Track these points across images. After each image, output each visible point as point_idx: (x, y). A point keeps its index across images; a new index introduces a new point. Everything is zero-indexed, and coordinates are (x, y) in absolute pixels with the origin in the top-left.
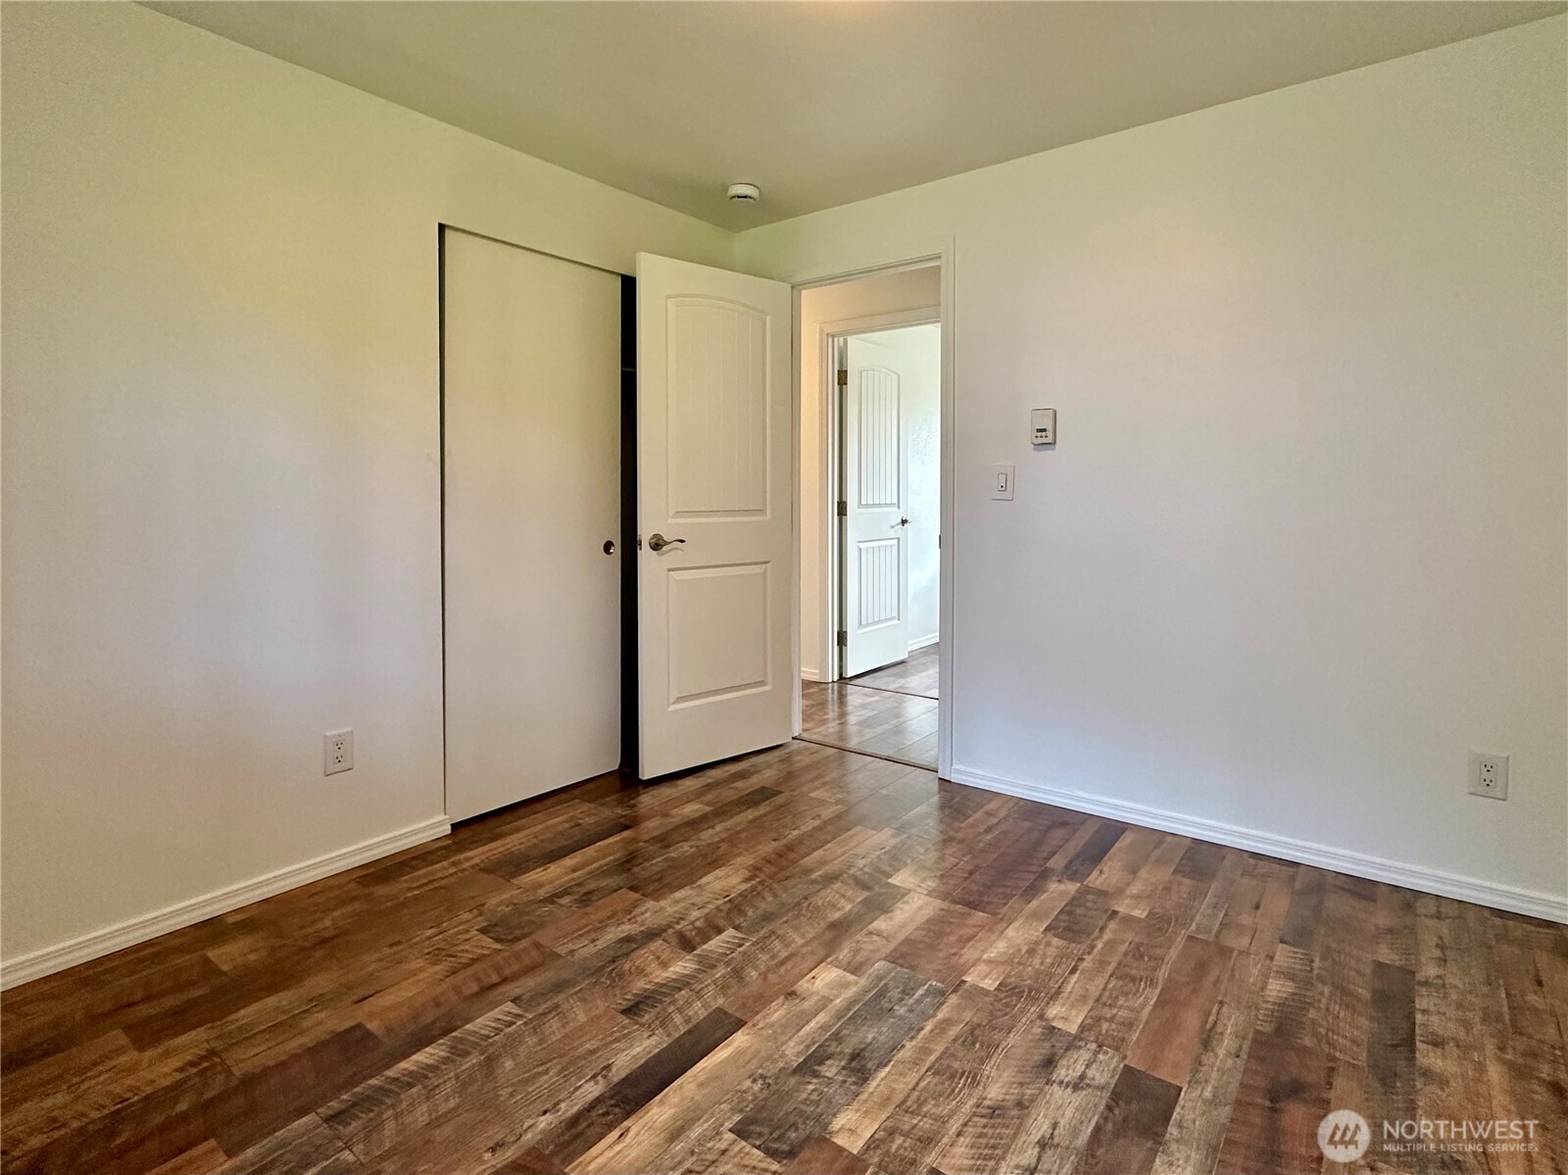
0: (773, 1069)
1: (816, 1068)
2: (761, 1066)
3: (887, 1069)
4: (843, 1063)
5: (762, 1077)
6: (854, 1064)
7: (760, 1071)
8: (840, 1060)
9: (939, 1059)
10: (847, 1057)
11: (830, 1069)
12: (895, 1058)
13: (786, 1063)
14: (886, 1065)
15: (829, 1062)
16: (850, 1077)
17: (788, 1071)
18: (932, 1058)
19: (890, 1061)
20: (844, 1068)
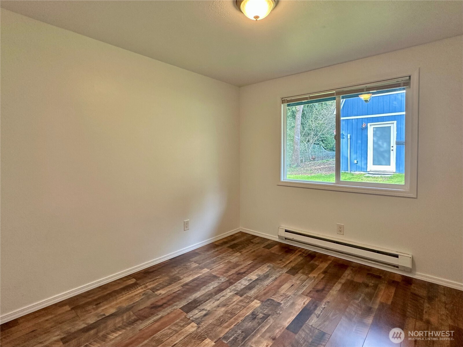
0: (275, 316)
1: (264, 316)
2: (279, 316)
3: (247, 315)
4: (257, 317)
5: (278, 314)
6: (255, 316)
7: (278, 315)
8: (258, 318)
9: (233, 317)
10: (256, 318)
11: (261, 315)
12: (244, 318)
13: (272, 317)
14: (247, 316)
15: (261, 317)
16: (256, 314)
17: (271, 315)
18: (235, 317)
19: (246, 317)
20: (258, 315)
